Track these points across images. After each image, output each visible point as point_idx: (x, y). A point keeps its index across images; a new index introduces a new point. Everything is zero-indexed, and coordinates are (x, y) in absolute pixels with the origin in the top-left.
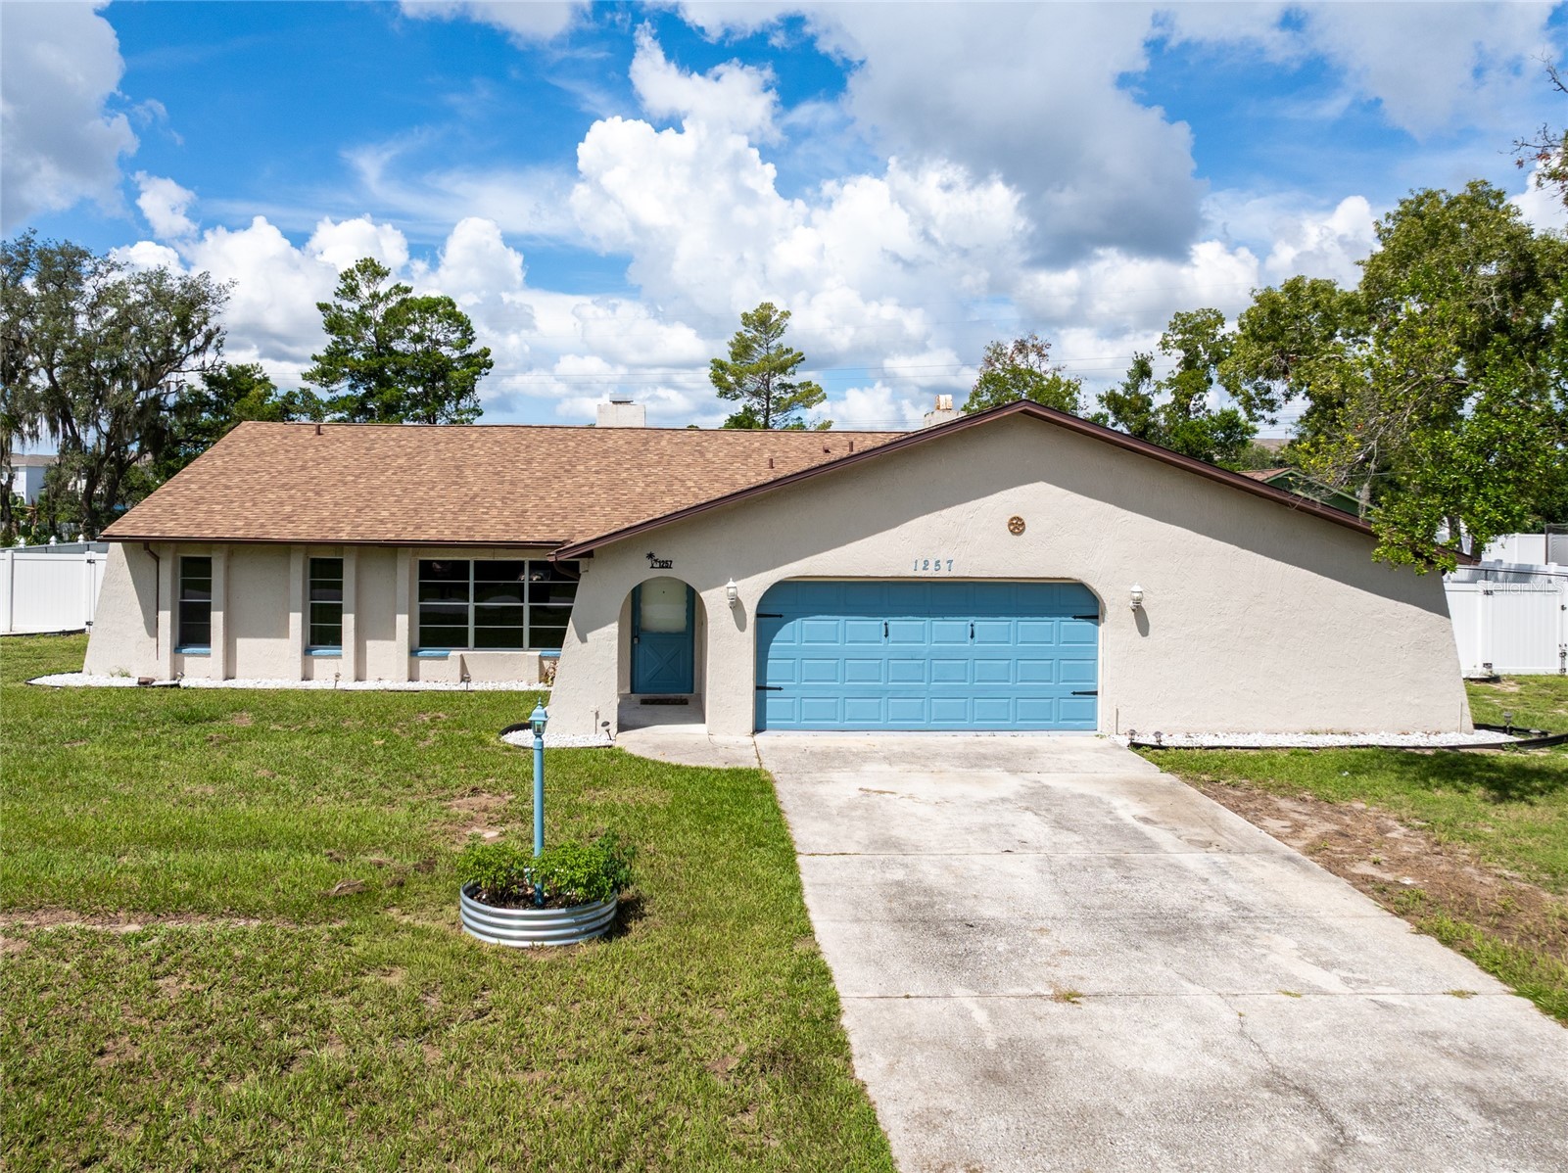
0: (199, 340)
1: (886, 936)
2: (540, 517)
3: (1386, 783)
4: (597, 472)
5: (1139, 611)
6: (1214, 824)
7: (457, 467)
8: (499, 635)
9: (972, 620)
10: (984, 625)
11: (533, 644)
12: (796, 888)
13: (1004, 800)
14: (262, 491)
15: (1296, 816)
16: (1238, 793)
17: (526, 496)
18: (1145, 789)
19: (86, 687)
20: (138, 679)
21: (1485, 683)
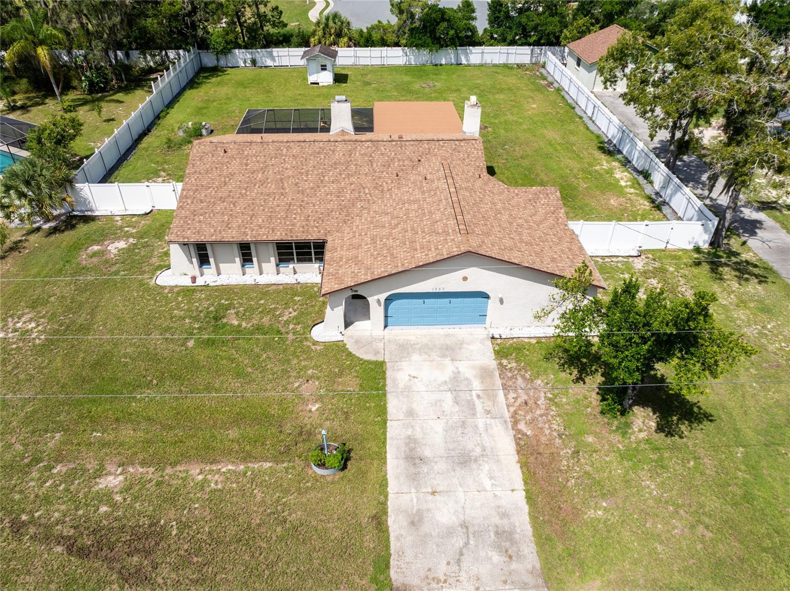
4: (333, 182)
5: (501, 300)
6: (495, 398)
7: (281, 180)
8: (305, 261)
9: (450, 299)
12: (385, 441)
13: (445, 383)
14: (214, 203)
15: (520, 391)
16: (510, 375)
17: (308, 203)
18: (484, 374)
19: (176, 286)
20: (190, 276)
21: (635, 258)
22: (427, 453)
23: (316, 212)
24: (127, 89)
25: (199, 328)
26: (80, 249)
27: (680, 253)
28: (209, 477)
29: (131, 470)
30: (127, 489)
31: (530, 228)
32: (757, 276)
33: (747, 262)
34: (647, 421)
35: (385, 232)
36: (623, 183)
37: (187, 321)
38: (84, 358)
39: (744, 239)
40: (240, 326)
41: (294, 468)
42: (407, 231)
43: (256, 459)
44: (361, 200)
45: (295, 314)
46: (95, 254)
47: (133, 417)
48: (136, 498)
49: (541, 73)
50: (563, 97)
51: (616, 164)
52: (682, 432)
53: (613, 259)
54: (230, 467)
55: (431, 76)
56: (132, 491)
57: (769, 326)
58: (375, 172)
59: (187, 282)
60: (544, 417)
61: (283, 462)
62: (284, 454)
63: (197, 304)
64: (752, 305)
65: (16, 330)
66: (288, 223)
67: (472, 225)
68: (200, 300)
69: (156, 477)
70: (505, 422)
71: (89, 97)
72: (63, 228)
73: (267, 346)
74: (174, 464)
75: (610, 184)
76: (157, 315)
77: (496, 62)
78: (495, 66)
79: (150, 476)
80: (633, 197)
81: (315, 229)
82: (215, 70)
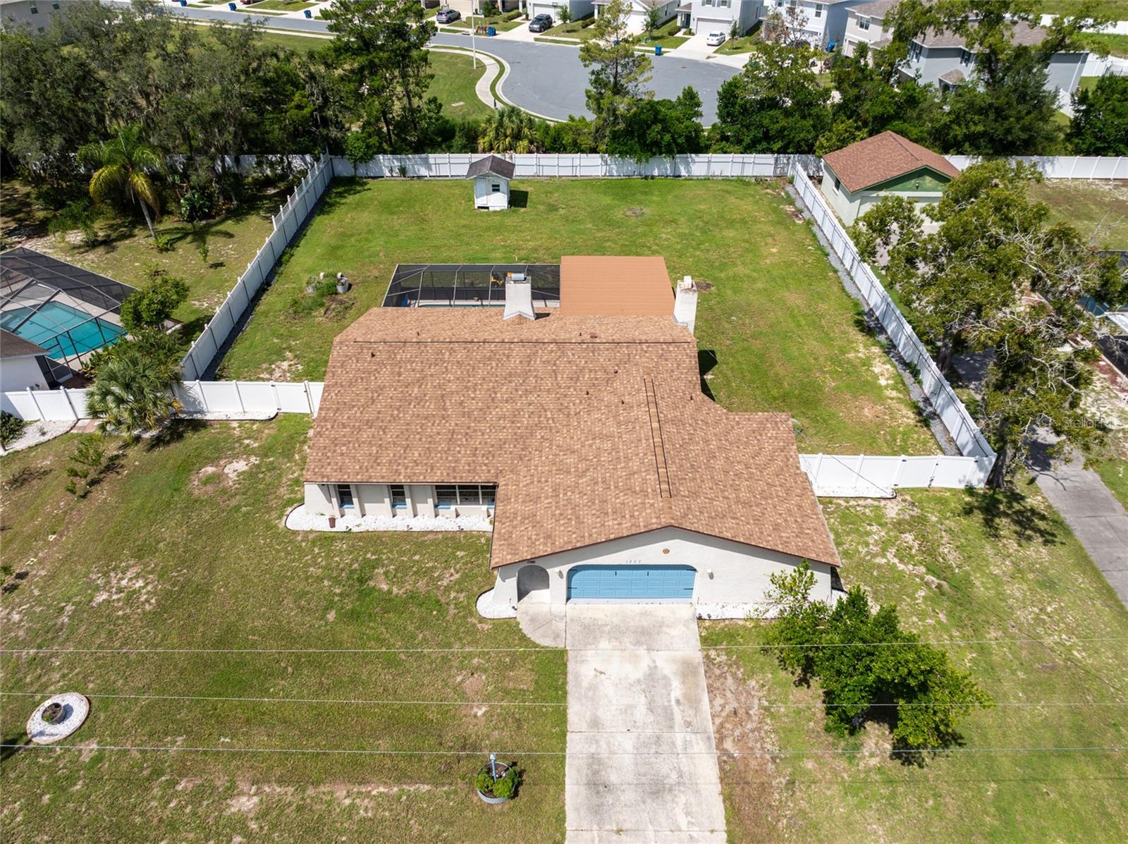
1: (583, 792)
5: (710, 573)
6: (699, 707)
9: (648, 571)
10: (652, 572)
12: (564, 760)
14: (359, 429)
15: (729, 694)
16: (718, 672)
17: (475, 431)
18: (687, 670)
19: (311, 531)
20: (328, 517)
21: (888, 501)
22: (613, 778)
23: (486, 443)
24: (237, 214)
25: (341, 594)
26: (190, 471)
27: (948, 494)
28: (357, 801)
29: (267, 789)
30: (262, 815)
31: (751, 477)
32: (1042, 533)
33: (1033, 511)
34: (881, 742)
35: (571, 480)
36: (883, 382)
37: (326, 583)
38: (204, 634)
39: (1033, 474)
40: (390, 592)
41: (456, 792)
42: (596, 483)
43: (413, 780)
44: (542, 428)
45: (457, 576)
46: (209, 480)
47: (266, 718)
48: (274, 827)
49: (787, 193)
50: (814, 235)
51: (876, 350)
52: (923, 760)
53: (860, 502)
54: (382, 789)
55: (639, 197)
56: (268, 817)
57: (1049, 609)
58: (560, 387)
59: (324, 526)
60: (756, 733)
61: (443, 784)
62: (444, 773)
63: (337, 559)
64: (1031, 576)
65: (120, 590)
66: (450, 458)
67: (676, 481)
68: (341, 552)
69: (297, 801)
70: (709, 738)
71: (189, 226)
72: (168, 438)
73: (424, 623)
74: (316, 784)
75: (866, 383)
76: (289, 574)
77: (727, 173)
78: (726, 180)
79: (289, 798)
80: (894, 404)
81: (484, 468)
82: (351, 184)
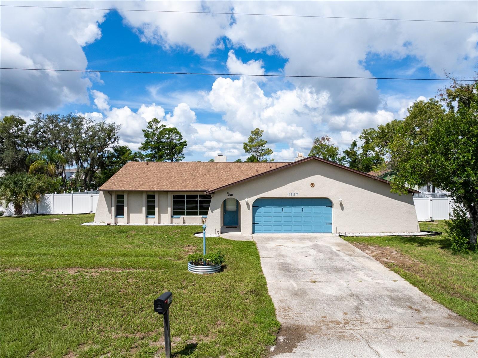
0: (113, 140)
1: (277, 272)
2: (202, 184)
3: (395, 243)
4: (215, 173)
5: (341, 205)
6: (354, 251)
7: (181, 172)
8: (192, 212)
9: (302, 207)
10: (305, 208)
11: (200, 215)
12: (259, 263)
13: (307, 247)
14: (135, 179)
16: (361, 245)
17: (198, 179)
19: (95, 225)
20: (107, 224)
22: (301, 267)
28: (86, 274)
40: (138, 234)
43: (135, 268)
66: (183, 185)
